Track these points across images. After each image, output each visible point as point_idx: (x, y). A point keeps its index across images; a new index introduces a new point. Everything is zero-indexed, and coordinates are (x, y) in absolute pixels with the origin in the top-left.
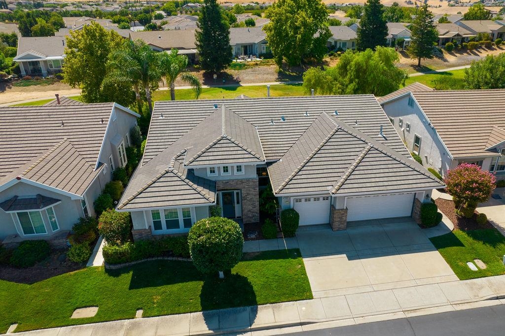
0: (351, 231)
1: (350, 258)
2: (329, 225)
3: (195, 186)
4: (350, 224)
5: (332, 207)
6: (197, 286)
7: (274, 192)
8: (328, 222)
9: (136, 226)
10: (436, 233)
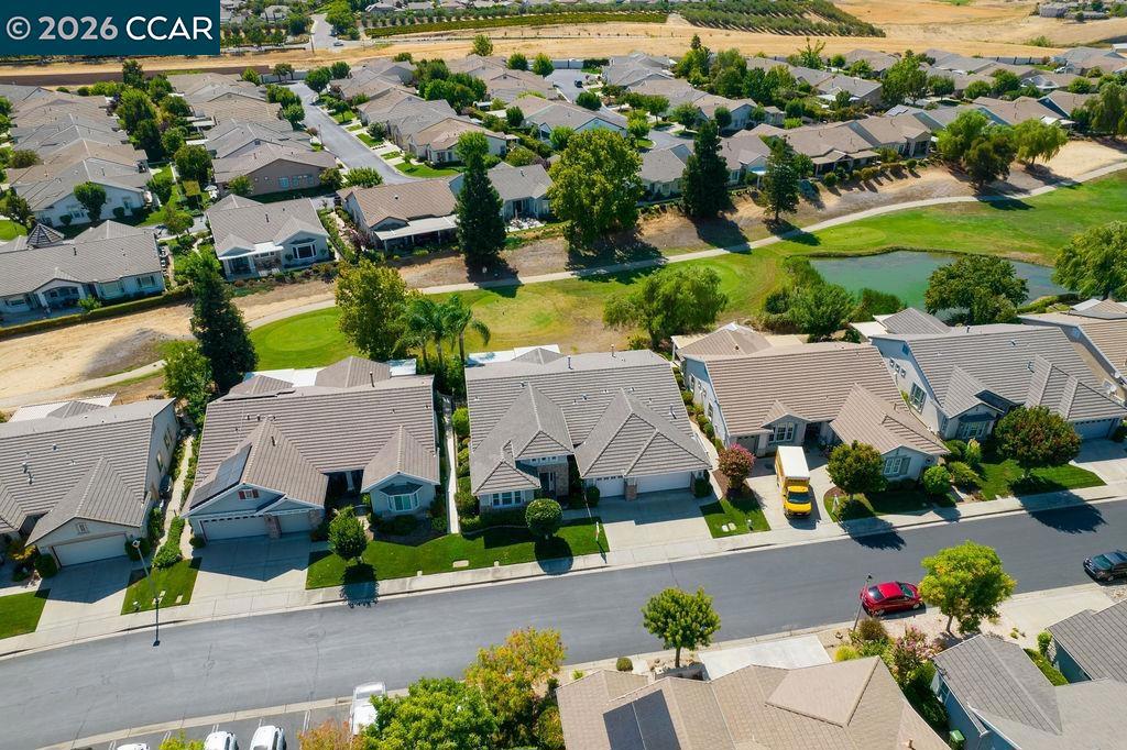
0: (640, 501)
1: (637, 523)
2: (623, 497)
3: (524, 474)
4: (640, 495)
5: (626, 483)
6: (531, 545)
7: (582, 475)
8: (621, 493)
9: (482, 504)
10: (707, 502)
